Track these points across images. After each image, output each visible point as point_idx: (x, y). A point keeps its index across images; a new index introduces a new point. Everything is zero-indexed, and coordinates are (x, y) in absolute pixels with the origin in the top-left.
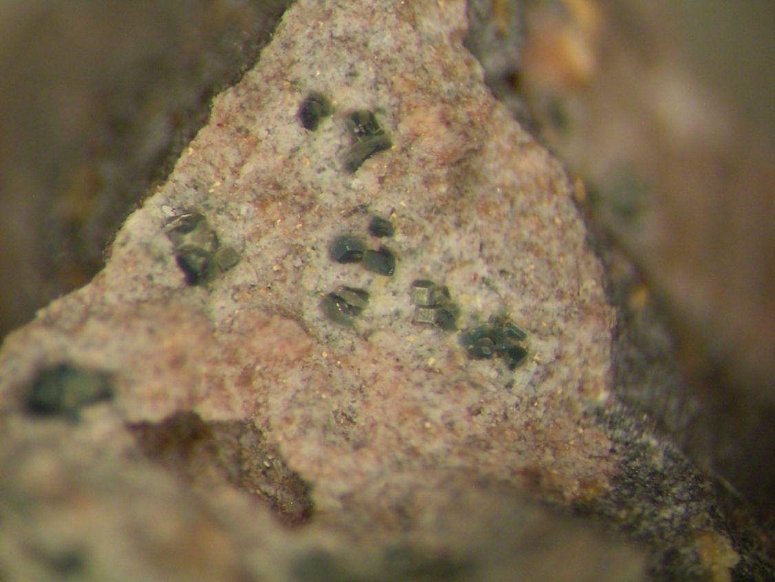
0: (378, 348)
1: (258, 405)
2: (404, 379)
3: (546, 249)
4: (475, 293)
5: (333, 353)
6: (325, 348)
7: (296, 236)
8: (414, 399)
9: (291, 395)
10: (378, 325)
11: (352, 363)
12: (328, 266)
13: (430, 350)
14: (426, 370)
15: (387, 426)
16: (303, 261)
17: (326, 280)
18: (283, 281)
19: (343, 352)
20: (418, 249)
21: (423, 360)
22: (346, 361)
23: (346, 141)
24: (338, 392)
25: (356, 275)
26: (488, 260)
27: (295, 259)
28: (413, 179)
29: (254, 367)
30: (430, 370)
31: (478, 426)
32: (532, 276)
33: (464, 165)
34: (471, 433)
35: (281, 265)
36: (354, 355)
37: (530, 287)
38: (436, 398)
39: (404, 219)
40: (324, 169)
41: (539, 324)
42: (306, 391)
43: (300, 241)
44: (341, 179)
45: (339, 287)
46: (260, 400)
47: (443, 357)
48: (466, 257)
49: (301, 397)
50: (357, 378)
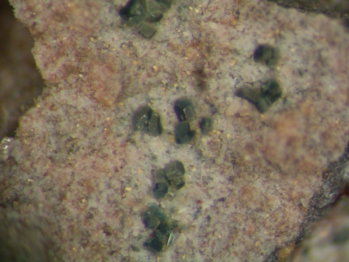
0: (124, 151)
1: (56, 85)
2: (109, 175)
3: (236, 241)
4: (189, 206)
5: (111, 124)
6: (113, 117)
7: (181, 75)
8: (98, 185)
9: (71, 104)
10: (141, 146)
11: (108, 138)
12: (170, 102)
13: (136, 186)
14: (121, 188)
15: (73, 173)
16: (167, 85)
17: (161, 104)
18: (149, 75)
19: (114, 130)
20: (204, 157)
21: (128, 183)
22: (108, 133)
23: (257, 85)
24: (85, 135)
25: (170, 122)
26: (214, 207)
27: (166, 79)
28: (247, 137)
29: (80, 73)
30: (123, 191)
31: (97, 235)
32: (213, 238)
33: (270, 167)
34: (90, 232)
35: (159, 71)
36: (114, 138)
37: (205, 240)
38: (104, 200)
39: (219, 140)
40: (233, 77)
41: (183, 254)
42: (77, 113)
43: (180, 77)
44: (230, 90)
45: (158, 114)
46: (60, 86)
47: (135, 196)
48: (211, 192)
49: (72, 111)
50: (100, 145)
